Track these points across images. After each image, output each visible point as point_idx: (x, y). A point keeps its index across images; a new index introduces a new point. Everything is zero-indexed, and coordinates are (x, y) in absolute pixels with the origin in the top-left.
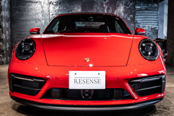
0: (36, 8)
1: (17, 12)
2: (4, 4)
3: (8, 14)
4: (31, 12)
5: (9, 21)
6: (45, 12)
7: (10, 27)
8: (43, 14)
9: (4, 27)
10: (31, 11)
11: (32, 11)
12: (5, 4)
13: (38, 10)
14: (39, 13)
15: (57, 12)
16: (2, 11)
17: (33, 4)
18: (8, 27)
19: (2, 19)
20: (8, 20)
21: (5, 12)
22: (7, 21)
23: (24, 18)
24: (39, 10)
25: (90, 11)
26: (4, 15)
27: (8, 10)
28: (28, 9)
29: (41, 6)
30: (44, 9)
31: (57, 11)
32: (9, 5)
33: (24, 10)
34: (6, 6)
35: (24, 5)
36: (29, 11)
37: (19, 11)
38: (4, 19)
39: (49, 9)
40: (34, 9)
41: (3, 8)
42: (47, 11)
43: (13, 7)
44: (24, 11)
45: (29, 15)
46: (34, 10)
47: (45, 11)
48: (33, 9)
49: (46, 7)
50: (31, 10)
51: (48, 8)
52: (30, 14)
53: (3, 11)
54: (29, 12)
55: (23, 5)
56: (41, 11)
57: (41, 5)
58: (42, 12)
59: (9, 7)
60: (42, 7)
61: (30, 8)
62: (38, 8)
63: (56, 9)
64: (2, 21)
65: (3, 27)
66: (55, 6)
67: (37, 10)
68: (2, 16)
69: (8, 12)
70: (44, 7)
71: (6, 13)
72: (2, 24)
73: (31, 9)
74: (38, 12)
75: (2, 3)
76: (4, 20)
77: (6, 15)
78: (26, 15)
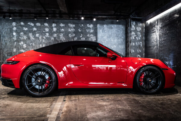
2: (135, 38)
7: (144, 52)
8: (156, 40)
9: (133, 52)
17: (153, 34)
18: (141, 52)
22: (140, 48)
23: (149, 45)
26: (134, 45)
27: (142, 41)
53: (132, 43)
59: (144, 39)
60: (156, 35)
73: (152, 38)
76: (134, 48)
77: (137, 45)
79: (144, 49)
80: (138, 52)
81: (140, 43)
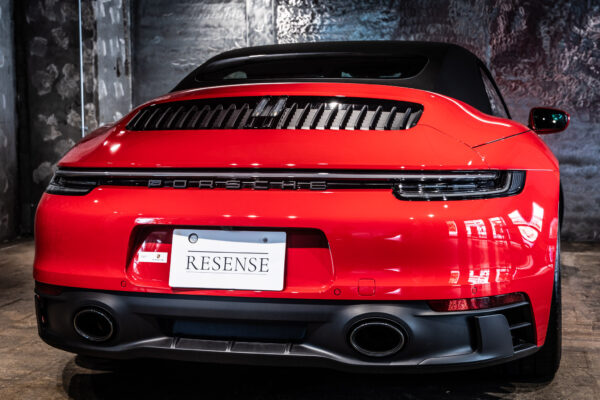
0: (224, 23)
1: (158, 39)
2: (107, 10)
3: (123, 48)
4: (209, 38)
5: (127, 73)
6: (259, 36)
7: (130, 98)
8: (251, 44)
9: (105, 98)
10: (209, 33)
11: (211, 36)
12: (111, 11)
13: (231, 30)
14: (237, 40)
15: (305, 35)
16: (96, 40)
17: (216, 5)
18: (123, 98)
19: (96, 68)
20: (122, 71)
21: (111, 42)
22: (118, 74)
23: (182, 63)
24: (237, 28)
25: (434, 26)
26: (105, 53)
27: (125, 32)
28: (197, 26)
29: (245, 13)
30: (256, 27)
31: (303, 30)
32: (129, 14)
33: (183, 30)
34: (113, 21)
35: (182, 12)
36: (198, 35)
37: (164, 35)
38: (106, 66)
39: (275, 24)
40: (220, 26)
41: (100, 26)
42: (268, 32)
43: (144, 22)
44: (181, 34)
45: (200, 50)
46: (219, 29)
47: (257, 34)
48: (216, 25)
49: (262, 17)
50: (208, 29)
51: (270, 22)
52: (202, 47)
53: (99, 39)
54: (200, 39)
55: (178, 13)
56: (245, 31)
57: (245, 8)
58: (246, 38)
59: (129, 23)
60: (248, 18)
61: (203, 23)
62: (233, 23)
63: (301, 23)
64: (96, 76)
65: (100, 97)
66: (296, 12)
67: (228, 30)
68: (96, 57)
69: (125, 39)
70: (254, 16)
71: (115, 45)
72: (97, 87)
73: (207, 26)
74: (234, 37)
75: (96, 8)
76: (105, 70)
77: (113, 54)
78: (189, 49)
79: (130, 78)
80: (117, 95)
81: (120, 43)
